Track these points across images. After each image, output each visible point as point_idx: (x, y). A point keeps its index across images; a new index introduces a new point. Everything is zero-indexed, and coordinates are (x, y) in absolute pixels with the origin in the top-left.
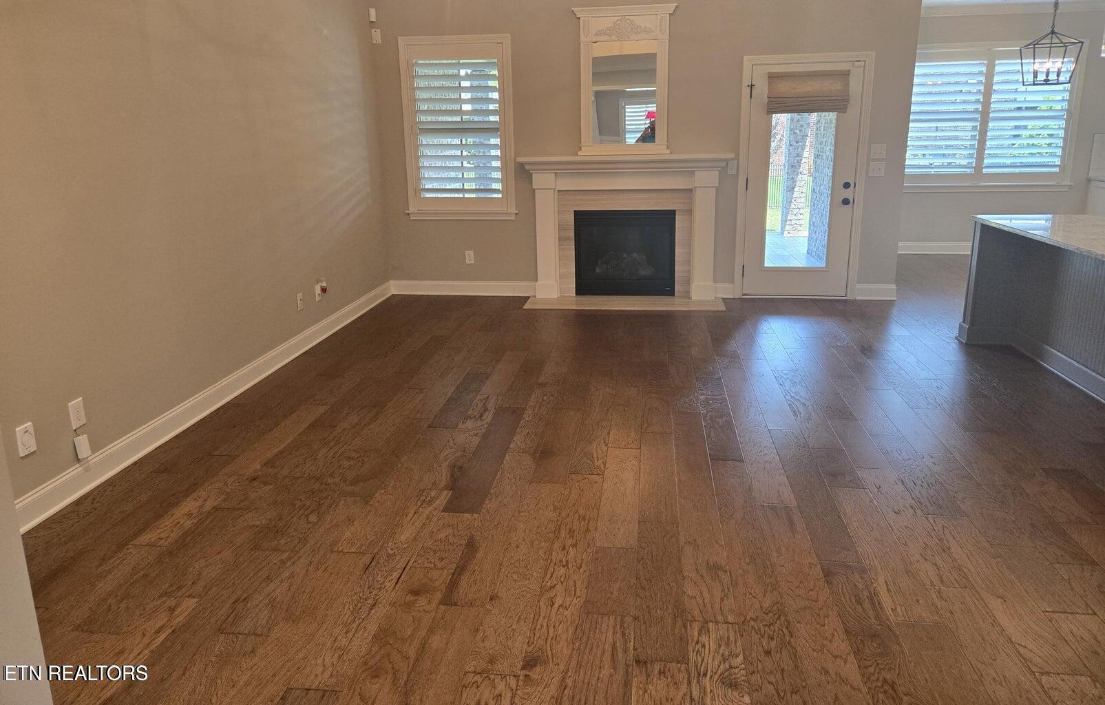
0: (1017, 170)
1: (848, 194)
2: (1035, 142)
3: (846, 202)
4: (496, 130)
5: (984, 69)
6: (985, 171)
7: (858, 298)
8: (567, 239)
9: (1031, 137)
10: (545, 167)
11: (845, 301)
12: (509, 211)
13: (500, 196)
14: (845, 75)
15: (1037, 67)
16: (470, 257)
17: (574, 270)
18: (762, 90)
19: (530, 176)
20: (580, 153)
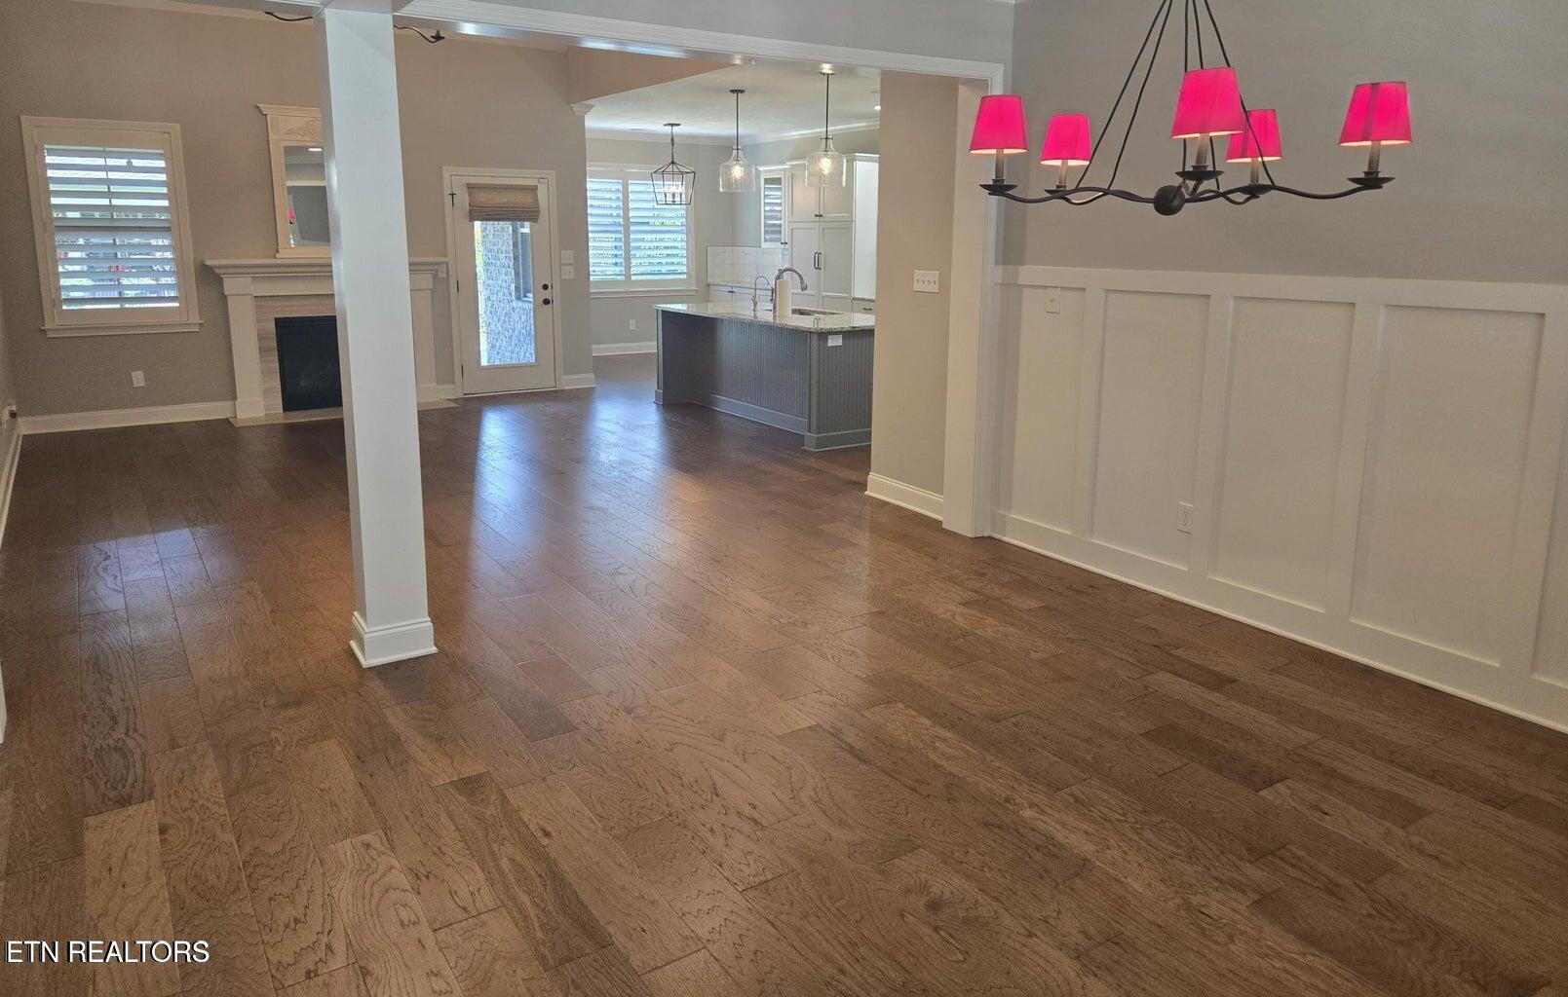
0: (656, 277)
1: (547, 294)
2: (654, 252)
3: (546, 302)
4: (168, 229)
5: (620, 187)
6: (633, 278)
7: (566, 388)
8: (269, 350)
9: (666, 248)
10: (237, 270)
11: (555, 391)
12: (191, 321)
13: (177, 304)
14: (534, 189)
15: (666, 189)
16: (138, 378)
17: (278, 383)
18: (464, 199)
19: (221, 280)
20: (277, 255)
